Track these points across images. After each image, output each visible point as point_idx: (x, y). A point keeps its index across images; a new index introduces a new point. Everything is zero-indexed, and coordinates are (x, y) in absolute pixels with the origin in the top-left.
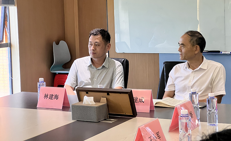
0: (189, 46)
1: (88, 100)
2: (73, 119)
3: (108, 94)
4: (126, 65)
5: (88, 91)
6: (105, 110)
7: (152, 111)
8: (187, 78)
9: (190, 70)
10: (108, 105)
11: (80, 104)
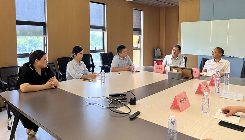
0: (217, 53)
1: (175, 71)
2: (168, 77)
3: (182, 69)
4: (186, 59)
5: (174, 68)
6: (181, 75)
7: (199, 77)
8: (214, 65)
9: (215, 62)
10: (182, 73)
11: (171, 72)
